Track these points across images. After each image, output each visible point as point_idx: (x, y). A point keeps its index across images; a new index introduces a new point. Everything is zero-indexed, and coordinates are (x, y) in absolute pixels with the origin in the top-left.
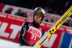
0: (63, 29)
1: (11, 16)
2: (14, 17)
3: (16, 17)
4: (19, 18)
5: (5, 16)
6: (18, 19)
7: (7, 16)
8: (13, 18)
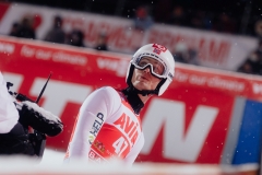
0: (241, 87)
1: (31, 47)
2: (45, 50)
3: (54, 51)
4: (65, 54)
5: (10, 49)
6: (61, 58)
7: (18, 47)
8: (42, 55)
